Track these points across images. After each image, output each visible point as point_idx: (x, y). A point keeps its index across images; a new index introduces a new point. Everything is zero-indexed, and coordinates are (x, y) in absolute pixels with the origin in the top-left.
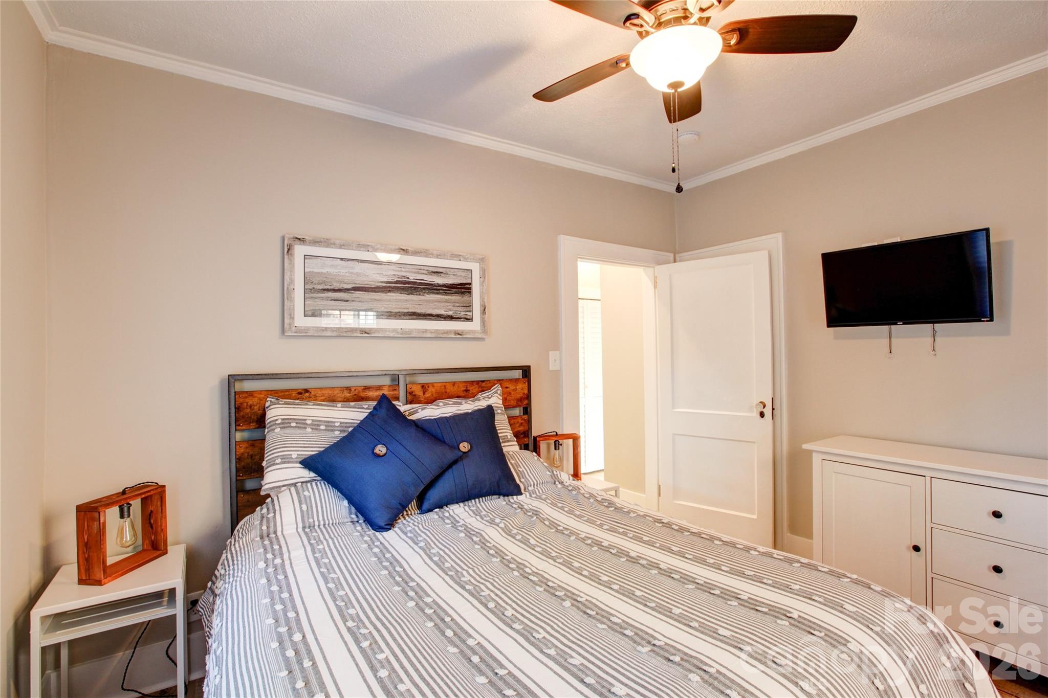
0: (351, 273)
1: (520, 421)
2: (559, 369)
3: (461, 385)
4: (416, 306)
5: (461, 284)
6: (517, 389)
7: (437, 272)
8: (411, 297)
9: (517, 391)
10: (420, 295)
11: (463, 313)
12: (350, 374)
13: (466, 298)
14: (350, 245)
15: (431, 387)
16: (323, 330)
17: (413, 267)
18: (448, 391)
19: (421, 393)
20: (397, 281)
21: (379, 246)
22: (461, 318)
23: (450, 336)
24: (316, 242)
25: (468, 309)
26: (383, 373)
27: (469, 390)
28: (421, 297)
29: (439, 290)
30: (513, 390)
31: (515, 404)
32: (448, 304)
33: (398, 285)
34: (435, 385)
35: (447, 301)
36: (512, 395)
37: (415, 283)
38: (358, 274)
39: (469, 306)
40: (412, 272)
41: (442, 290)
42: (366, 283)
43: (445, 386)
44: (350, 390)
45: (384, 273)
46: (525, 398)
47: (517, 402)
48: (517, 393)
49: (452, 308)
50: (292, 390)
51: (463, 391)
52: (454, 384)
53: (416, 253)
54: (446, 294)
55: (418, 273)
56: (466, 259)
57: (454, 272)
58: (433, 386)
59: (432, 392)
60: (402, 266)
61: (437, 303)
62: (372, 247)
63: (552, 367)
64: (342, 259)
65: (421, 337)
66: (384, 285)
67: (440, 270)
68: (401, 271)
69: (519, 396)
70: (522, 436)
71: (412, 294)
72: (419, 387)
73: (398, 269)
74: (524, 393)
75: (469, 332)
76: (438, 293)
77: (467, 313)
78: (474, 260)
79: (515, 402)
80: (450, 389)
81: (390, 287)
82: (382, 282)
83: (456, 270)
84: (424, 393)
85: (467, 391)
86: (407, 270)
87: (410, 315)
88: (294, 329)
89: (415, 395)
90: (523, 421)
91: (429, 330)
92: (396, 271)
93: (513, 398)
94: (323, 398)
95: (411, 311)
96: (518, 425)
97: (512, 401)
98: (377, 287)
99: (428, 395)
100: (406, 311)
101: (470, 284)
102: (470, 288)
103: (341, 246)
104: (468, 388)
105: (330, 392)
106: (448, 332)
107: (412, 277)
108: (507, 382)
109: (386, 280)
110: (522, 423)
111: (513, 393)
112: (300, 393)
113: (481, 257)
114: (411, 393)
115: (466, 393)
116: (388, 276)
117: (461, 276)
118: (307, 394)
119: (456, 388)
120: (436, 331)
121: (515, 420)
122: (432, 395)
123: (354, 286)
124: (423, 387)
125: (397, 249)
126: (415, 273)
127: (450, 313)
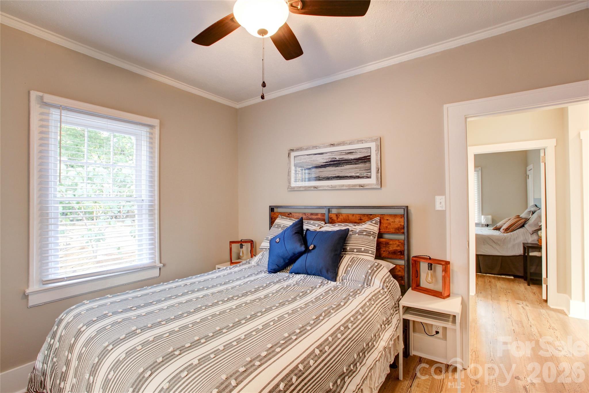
0: (311, 160)
1: (398, 243)
2: (444, 209)
3: (357, 216)
4: (340, 173)
5: (364, 157)
6: (395, 222)
7: (350, 153)
8: (337, 168)
9: (395, 223)
10: (341, 166)
11: (365, 174)
12: (305, 207)
13: (367, 165)
14: (309, 148)
15: (341, 216)
16: (300, 188)
17: (338, 152)
18: (350, 218)
19: (336, 219)
20: (331, 161)
21: (321, 146)
22: (364, 177)
23: (356, 188)
24: (298, 150)
25: (369, 171)
26: (319, 207)
27: (362, 219)
28: (343, 168)
29: (352, 162)
30: (393, 222)
31: (394, 231)
32: (357, 170)
33: (331, 163)
34: (343, 215)
35: (356, 168)
36: (392, 225)
37: (339, 161)
38: (314, 161)
39: (369, 169)
40: (337, 155)
41: (354, 162)
42: (317, 164)
43: (348, 216)
44: (305, 214)
45: (325, 158)
46: (401, 228)
47: (395, 230)
48: (396, 224)
49: (359, 171)
50: (287, 213)
51: (359, 219)
52: (353, 215)
53: (339, 144)
54: (356, 164)
55: (341, 155)
56: (366, 142)
57: (360, 150)
58: (342, 215)
59: (341, 219)
60: (333, 153)
61: (350, 170)
62: (318, 147)
63: (438, 207)
64: (307, 155)
65: (340, 189)
66: (325, 164)
67: (352, 151)
68: (332, 155)
69: (397, 226)
70: (399, 253)
71: (338, 166)
72: (335, 215)
73: (330, 155)
74: (401, 225)
75: (368, 185)
76: (351, 164)
77: (368, 174)
78: (372, 141)
79: (394, 229)
80: (351, 217)
81: (327, 164)
82: (324, 163)
83: (361, 149)
84: (337, 219)
85: (361, 219)
86: (335, 154)
87: (336, 178)
88: (290, 187)
89: (333, 220)
90: (400, 244)
91: (345, 185)
92: (330, 156)
93: (392, 227)
94: (296, 217)
95: (337, 175)
96: (396, 245)
97: (391, 229)
98: (322, 165)
99: (339, 220)
100: (334, 176)
101: (370, 156)
102: (370, 159)
103: (306, 149)
104: (362, 218)
105: (298, 215)
106: (355, 186)
107: (338, 158)
108: (388, 216)
109: (325, 161)
110: (399, 245)
111: (392, 224)
112: (289, 214)
113: (376, 138)
114: (331, 218)
115: (360, 221)
116: (326, 159)
117: (364, 152)
118: (291, 215)
119: (354, 217)
120: (349, 185)
121: (393, 242)
122: (341, 220)
123: (312, 166)
124: (337, 215)
125: (329, 145)
126: (339, 155)
127: (358, 175)
